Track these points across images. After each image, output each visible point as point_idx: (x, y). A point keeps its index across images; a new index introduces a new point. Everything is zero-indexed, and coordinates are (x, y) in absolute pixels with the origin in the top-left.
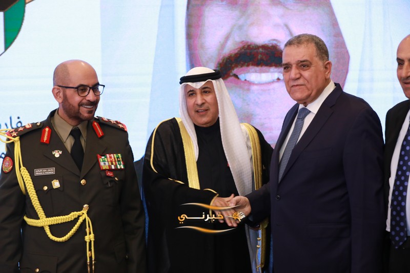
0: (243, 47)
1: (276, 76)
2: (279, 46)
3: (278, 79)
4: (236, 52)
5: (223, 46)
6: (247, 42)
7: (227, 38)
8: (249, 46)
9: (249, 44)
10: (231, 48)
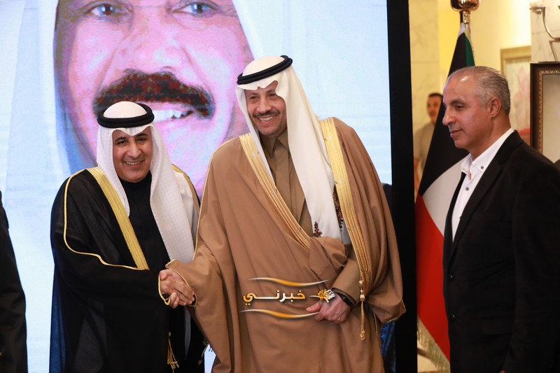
0: (128, 77)
1: (171, 113)
2: (174, 75)
3: (174, 117)
4: (119, 83)
5: (102, 76)
6: (134, 71)
7: (107, 66)
8: (135, 75)
9: (135, 73)
10: (112, 77)
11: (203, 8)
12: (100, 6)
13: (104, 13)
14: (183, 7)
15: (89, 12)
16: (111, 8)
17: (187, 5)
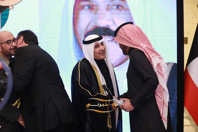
3: (109, 41)
5: (87, 27)
11: (119, 7)
12: (87, 6)
13: (88, 8)
14: (113, 7)
15: (84, 7)
16: (90, 7)
17: (114, 6)
